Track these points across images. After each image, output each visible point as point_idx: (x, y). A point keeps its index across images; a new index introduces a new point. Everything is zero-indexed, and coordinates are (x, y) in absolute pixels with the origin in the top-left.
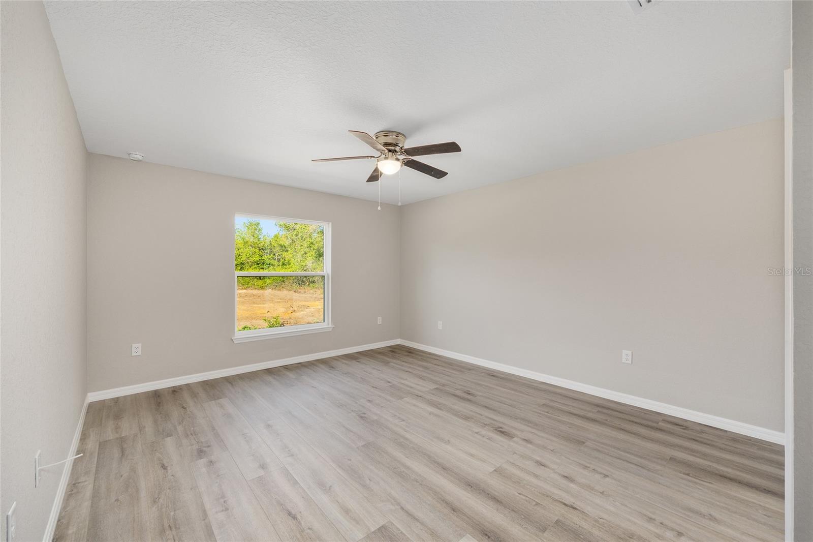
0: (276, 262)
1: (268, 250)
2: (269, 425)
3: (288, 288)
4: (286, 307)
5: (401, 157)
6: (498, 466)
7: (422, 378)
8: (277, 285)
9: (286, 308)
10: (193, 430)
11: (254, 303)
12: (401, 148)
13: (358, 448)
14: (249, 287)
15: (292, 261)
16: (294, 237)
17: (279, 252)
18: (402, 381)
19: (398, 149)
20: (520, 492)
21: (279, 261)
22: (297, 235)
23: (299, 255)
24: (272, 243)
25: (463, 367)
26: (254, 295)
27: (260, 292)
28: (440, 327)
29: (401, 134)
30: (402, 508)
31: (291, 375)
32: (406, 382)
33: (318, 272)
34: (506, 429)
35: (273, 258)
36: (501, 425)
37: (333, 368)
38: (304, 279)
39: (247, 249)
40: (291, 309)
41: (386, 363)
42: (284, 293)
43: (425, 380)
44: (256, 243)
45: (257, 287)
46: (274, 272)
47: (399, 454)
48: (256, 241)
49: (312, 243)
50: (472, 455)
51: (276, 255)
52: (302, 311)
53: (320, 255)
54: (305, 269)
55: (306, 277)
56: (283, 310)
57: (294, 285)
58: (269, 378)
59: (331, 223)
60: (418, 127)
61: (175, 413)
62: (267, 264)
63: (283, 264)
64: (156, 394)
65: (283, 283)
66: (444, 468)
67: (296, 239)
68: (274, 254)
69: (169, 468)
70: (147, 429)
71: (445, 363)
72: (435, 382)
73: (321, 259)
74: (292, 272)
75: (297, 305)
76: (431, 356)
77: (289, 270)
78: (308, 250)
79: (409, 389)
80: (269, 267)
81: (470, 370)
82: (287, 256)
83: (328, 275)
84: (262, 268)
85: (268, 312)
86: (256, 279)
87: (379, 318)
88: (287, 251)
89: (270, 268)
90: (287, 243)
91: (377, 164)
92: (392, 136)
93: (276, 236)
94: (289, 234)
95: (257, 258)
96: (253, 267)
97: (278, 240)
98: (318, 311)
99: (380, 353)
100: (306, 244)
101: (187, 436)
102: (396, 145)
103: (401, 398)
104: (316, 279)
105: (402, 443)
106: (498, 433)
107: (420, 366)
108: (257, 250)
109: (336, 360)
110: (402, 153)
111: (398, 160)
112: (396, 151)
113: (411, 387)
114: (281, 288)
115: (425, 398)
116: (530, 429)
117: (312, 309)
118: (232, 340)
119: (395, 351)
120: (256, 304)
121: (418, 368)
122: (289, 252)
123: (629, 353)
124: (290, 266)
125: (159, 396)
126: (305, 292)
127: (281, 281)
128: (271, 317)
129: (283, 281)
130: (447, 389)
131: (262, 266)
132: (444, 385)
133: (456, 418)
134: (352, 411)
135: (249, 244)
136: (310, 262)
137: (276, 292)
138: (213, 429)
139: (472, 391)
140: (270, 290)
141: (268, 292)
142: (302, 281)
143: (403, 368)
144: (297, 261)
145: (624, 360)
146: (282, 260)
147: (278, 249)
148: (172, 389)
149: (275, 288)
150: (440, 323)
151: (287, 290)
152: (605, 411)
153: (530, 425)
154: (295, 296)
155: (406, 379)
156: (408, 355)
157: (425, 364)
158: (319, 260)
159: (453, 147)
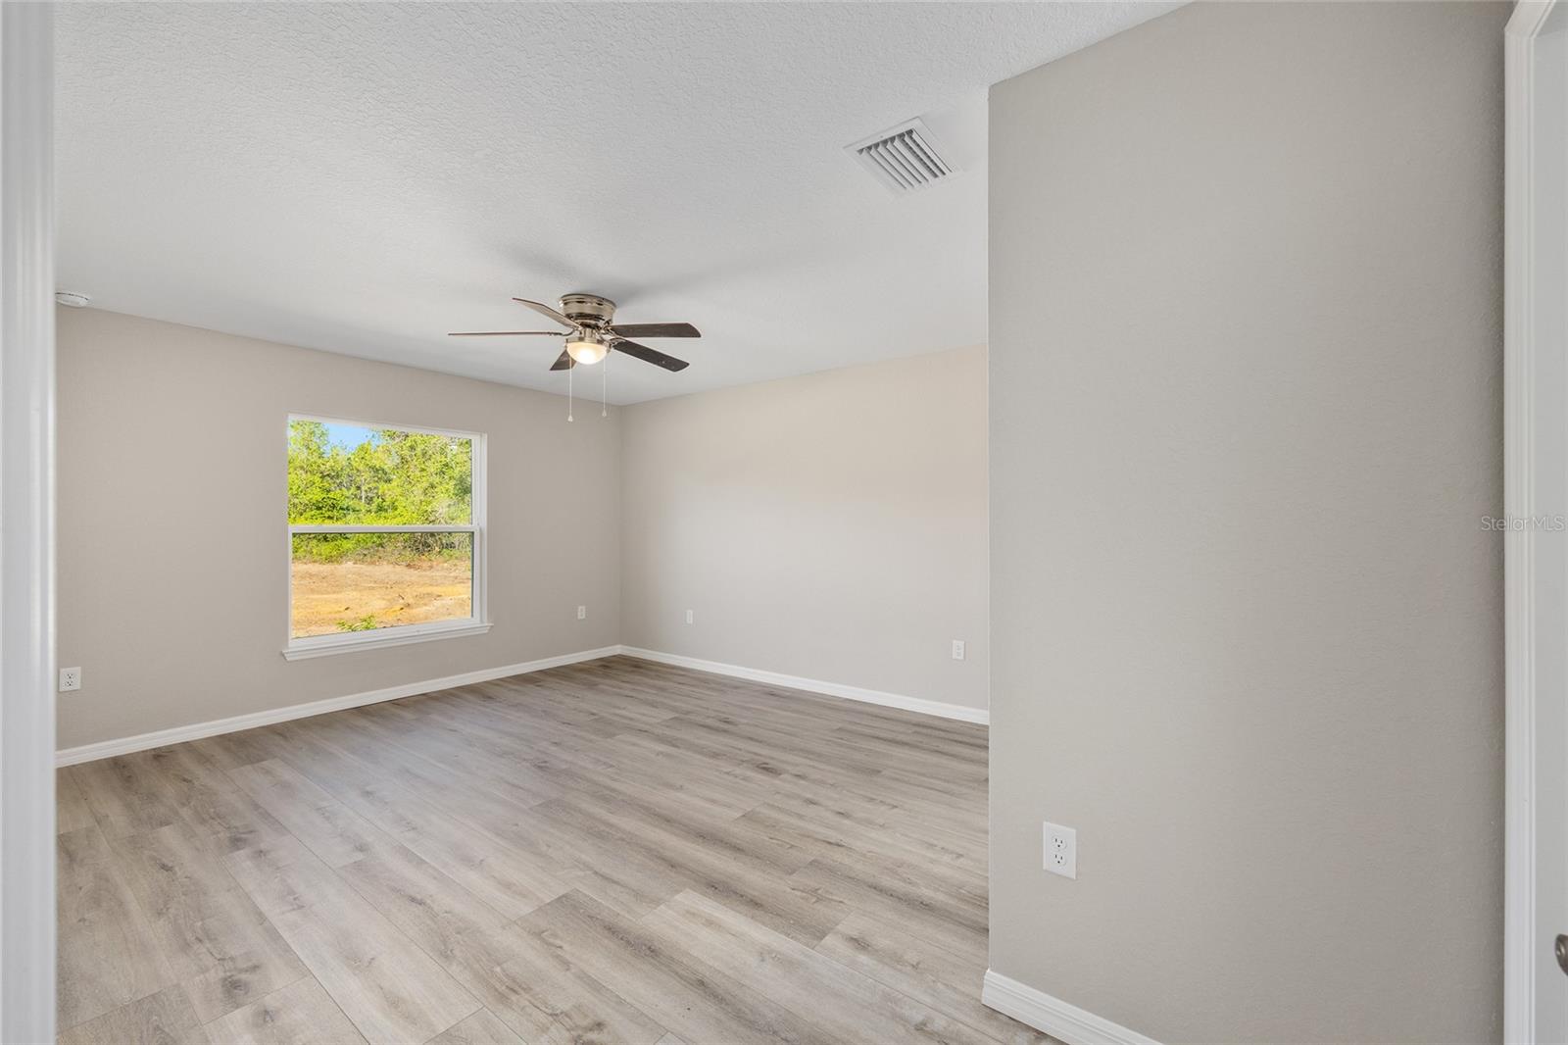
0: (362, 505)
1: (345, 479)
2: (368, 793)
3: (392, 559)
4: (390, 597)
5: (608, 337)
6: (749, 810)
7: (653, 705)
8: (365, 552)
9: (389, 600)
10: (214, 812)
11: (312, 591)
12: (608, 322)
13: (531, 809)
14: (299, 559)
15: (401, 502)
16: (406, 452)
17: (369, 484)
18: (618, 711)
19: (601, 323)
20: (772, 836)
21: (370, 500)
22: (412, 448)
23: (418, 490)
24: (353, 463)
25: (725, 685)
26: (311, 576)
27: (327, 568)
28: (690, 620)
29: (607, 301)
30: (596, 873)
31: (408, 715)
32: (623, 712)
33: (461, 525)
34: (773, 764)
35: (355, 495)
36: (767, 761)
37: (490, 698)
38: (430, 541)
39: (293, 476)
40: (401, 601)
41: (592, 686)
42: (384, 570)
43: (656, 707)
44: (315, 463)
45: (316, 558)
46: (359, 525)
47: (599, 811)
48: (314, 458)
49: (446, 465)
50: (713, 801)
51: (363, 488)
52: (425, 605)
53: (464, 490)
54: (432, 518)
55: (432, 535)
56: (382, 604)
57: (407, 552)
58: (362, 722)
59: (486, 436)
60: (633, 293)
61: (170, 791)
62: (342, 509)
63: (380, 509)
64: (116, 764)
65: (380, 548)
66: (667, 820)
67: (411, 456)
68: (359, 488)
69: (177, 869)
70: (112, 818)
71: (699, 679)
72: (674, 709)
73: (467, 498)
74: (400, 525)
75: (415, 594)
76: (674, 671)
77: (395, 521)
78: (437, 479)
79: (626, 721)
80: (345, 515)
81: (736, 688)
82: (391, 491)
83: (481, 529)
84: (330, 518)
85: (347, 609)
86: (315, 541)
87: (580, 608)
88: (389, 481)
89: (348, 517)
90: (389, 464)
91: (566, 347)
92: (591, 303)
93: (362, 448)
94: (394, 445)
95: (316, 495)
96: (308, 514)
97: (367, 457)
98: (461, 603)
99: (581, 670)
100: (432, 467)
101: (203, 822)
102: (597, 318)
103: (612, 735)
104: (455, 539)
105: (606, 796)
106: (760, 770)
107: (653, 687)
108: (317, 479)
109: (497, 685)
110: (608, 332)
111: (600, 342)
112: (598, 327)
113: (631, 719)
114: (376, 558)
115: (653, 734)
116: (808, 762)
117: (447, 601)
118: (283, 655)
119: (608, 666)
120: (319, 593)
121: (650, 691)
122: (394, 483)
123: (961, 644)
124: (397, 512)
125: (124, 767)
126: (431, 567)
127: (377, 544)
128: (355, 618)
129: (381, 545)
130: (692, 717)
131: (330, 513)
132: (688, 713)
133: (699, 757)
134: (525, 760)
135: (297, 463)
136: (442, 504)
137: (364, 568)
138: (256, 807)
139: (732, 718)
140: (350, 563)
141: (348, 566)
142: (423, 543)
143: (621, 691)
144: (413, 503)
145: (954, 656)
146: (377, 501)
147: (367, 475)
148: (153, 753)
149: (363, 558)
150: (690, 612)
151: (389, 562)
152: (925, 731)
153: (811, 756)
154: (412, 575)
155: (624, 708)
156: (633, 671)
157: (661, 683)
158: (463, 499)
159: (686, 331)
